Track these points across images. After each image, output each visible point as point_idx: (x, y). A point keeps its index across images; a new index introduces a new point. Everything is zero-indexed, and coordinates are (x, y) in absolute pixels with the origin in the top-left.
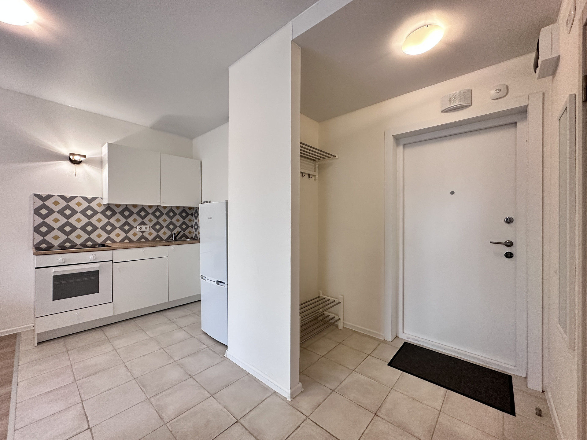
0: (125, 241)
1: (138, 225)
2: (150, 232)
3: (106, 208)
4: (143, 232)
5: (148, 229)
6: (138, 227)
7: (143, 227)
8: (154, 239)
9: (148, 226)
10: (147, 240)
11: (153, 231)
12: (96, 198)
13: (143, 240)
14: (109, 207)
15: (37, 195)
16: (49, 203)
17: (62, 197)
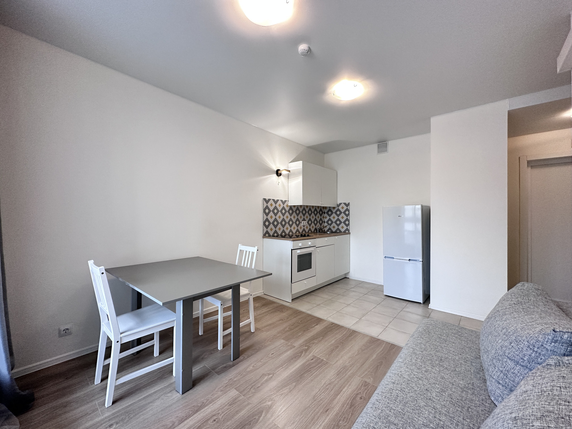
1: (302, 221)
4: (304, 226)
5: (306, 223)
12: (286, 201)
15: (265, 199)
16: (269, 205)
17: (274, 200)
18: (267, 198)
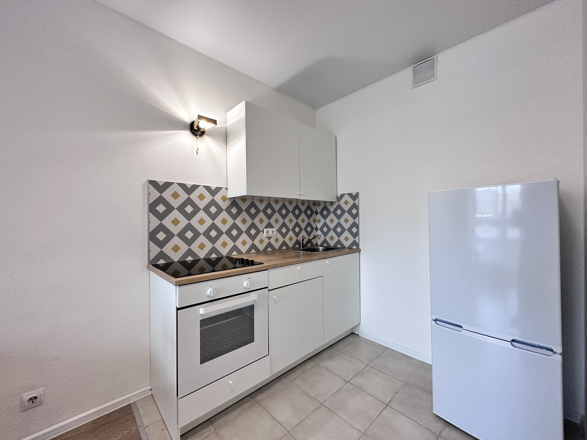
0: (252, 252)
2: (277, 238)
3: (231, 203)
4: (269, 238)
5: (275, 233)
6: (265, 230)
7: (270, 230)
8: (280, 248)
9: (274, 229)
10: (273, 249)
11: (279, 236)
13: (269, 249)
14: (234, 202)
15: (153, 183)
16: (167, 195)
17: (183, 186)
18: (161, 180)
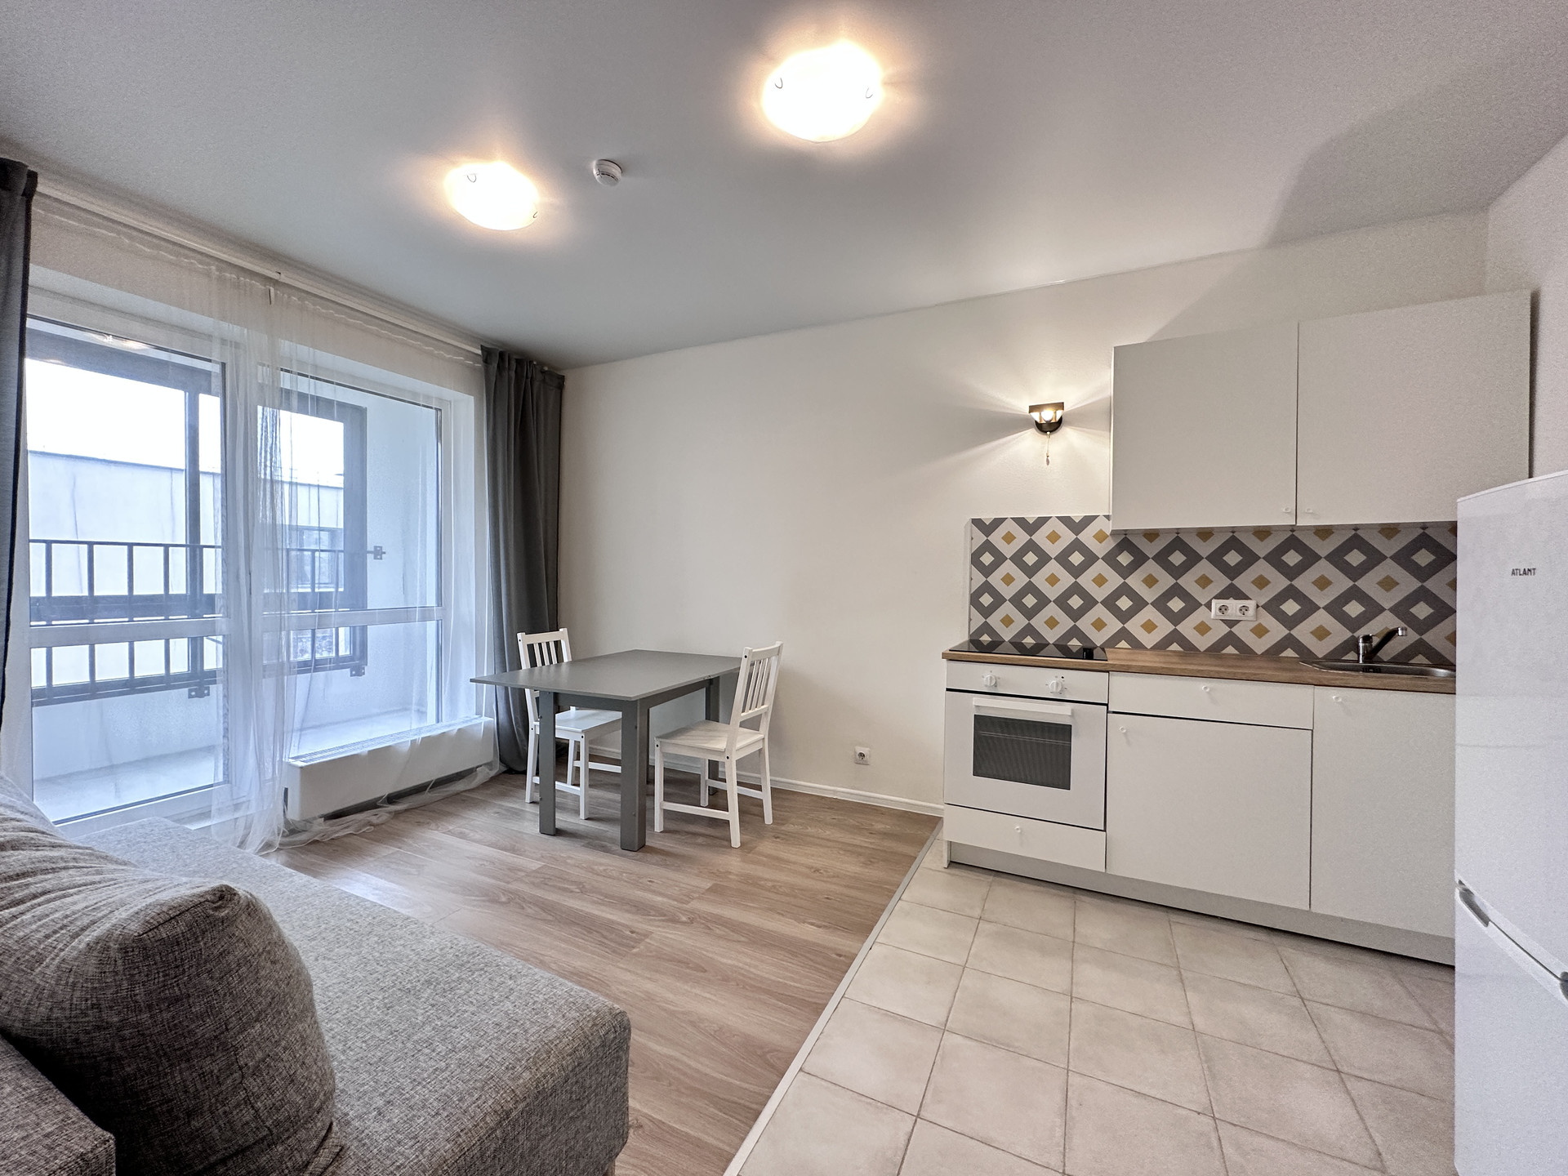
0: (1171, 648)
1: (1216, 598)
2: (1260, 625)
3: (1118, 544)
4: (1231, 623)
5: (1251, 612)
6: (1215, 604)
7: (1234, 605)
8: (1274, 653)
9: (1251, 604)
10: (1245, 651)
11: (1269, 621)
12: (1093, 518)
13: (1230, 650)
14: (1125, 541)
15: (977, 523)
16: (996, 538)
17: (1021, 522)
18: (988, 517)
